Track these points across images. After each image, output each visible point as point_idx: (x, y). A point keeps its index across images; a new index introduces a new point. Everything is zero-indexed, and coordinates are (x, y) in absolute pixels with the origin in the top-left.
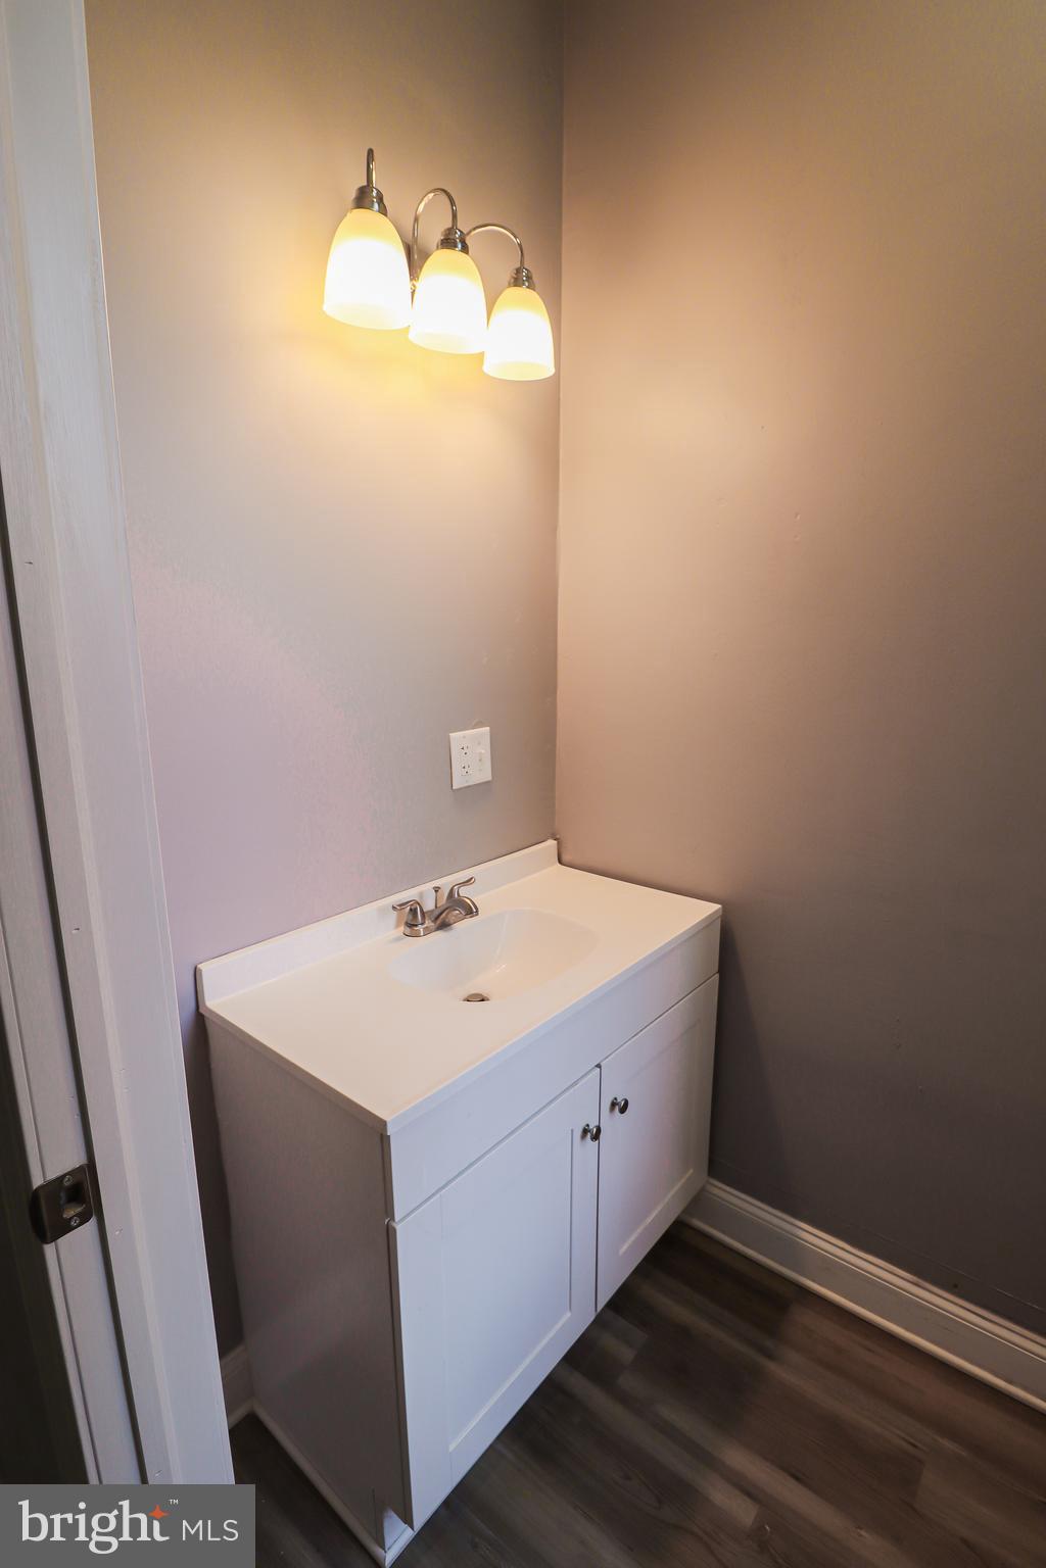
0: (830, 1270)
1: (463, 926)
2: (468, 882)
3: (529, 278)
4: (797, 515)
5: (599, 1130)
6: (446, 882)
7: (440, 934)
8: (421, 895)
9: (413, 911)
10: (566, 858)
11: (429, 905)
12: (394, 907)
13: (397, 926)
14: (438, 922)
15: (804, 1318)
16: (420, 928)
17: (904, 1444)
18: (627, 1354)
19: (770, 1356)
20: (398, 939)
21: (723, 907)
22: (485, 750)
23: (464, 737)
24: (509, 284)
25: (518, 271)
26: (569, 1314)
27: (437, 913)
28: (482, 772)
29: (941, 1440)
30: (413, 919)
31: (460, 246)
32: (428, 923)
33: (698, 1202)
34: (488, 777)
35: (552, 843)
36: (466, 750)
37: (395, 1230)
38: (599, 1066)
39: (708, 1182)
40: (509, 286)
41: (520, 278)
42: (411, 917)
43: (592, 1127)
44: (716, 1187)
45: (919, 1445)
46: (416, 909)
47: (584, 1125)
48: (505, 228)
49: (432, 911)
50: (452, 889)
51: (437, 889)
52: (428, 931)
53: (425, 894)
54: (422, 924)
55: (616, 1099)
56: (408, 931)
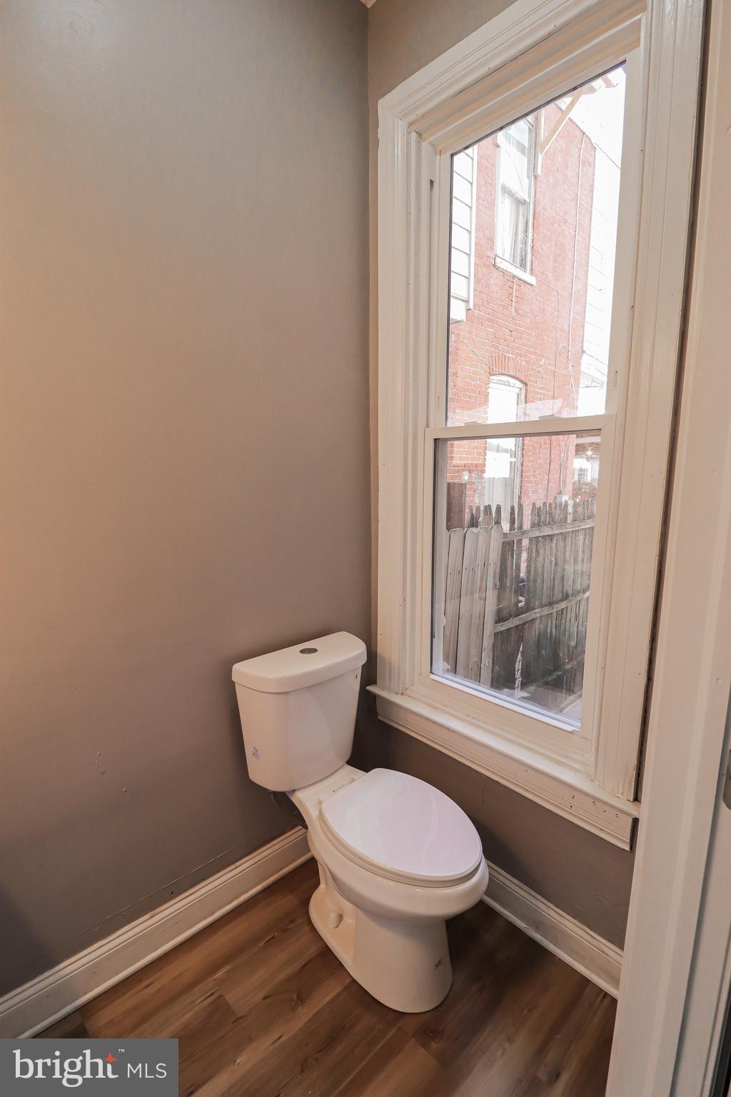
17: (208, 1001)
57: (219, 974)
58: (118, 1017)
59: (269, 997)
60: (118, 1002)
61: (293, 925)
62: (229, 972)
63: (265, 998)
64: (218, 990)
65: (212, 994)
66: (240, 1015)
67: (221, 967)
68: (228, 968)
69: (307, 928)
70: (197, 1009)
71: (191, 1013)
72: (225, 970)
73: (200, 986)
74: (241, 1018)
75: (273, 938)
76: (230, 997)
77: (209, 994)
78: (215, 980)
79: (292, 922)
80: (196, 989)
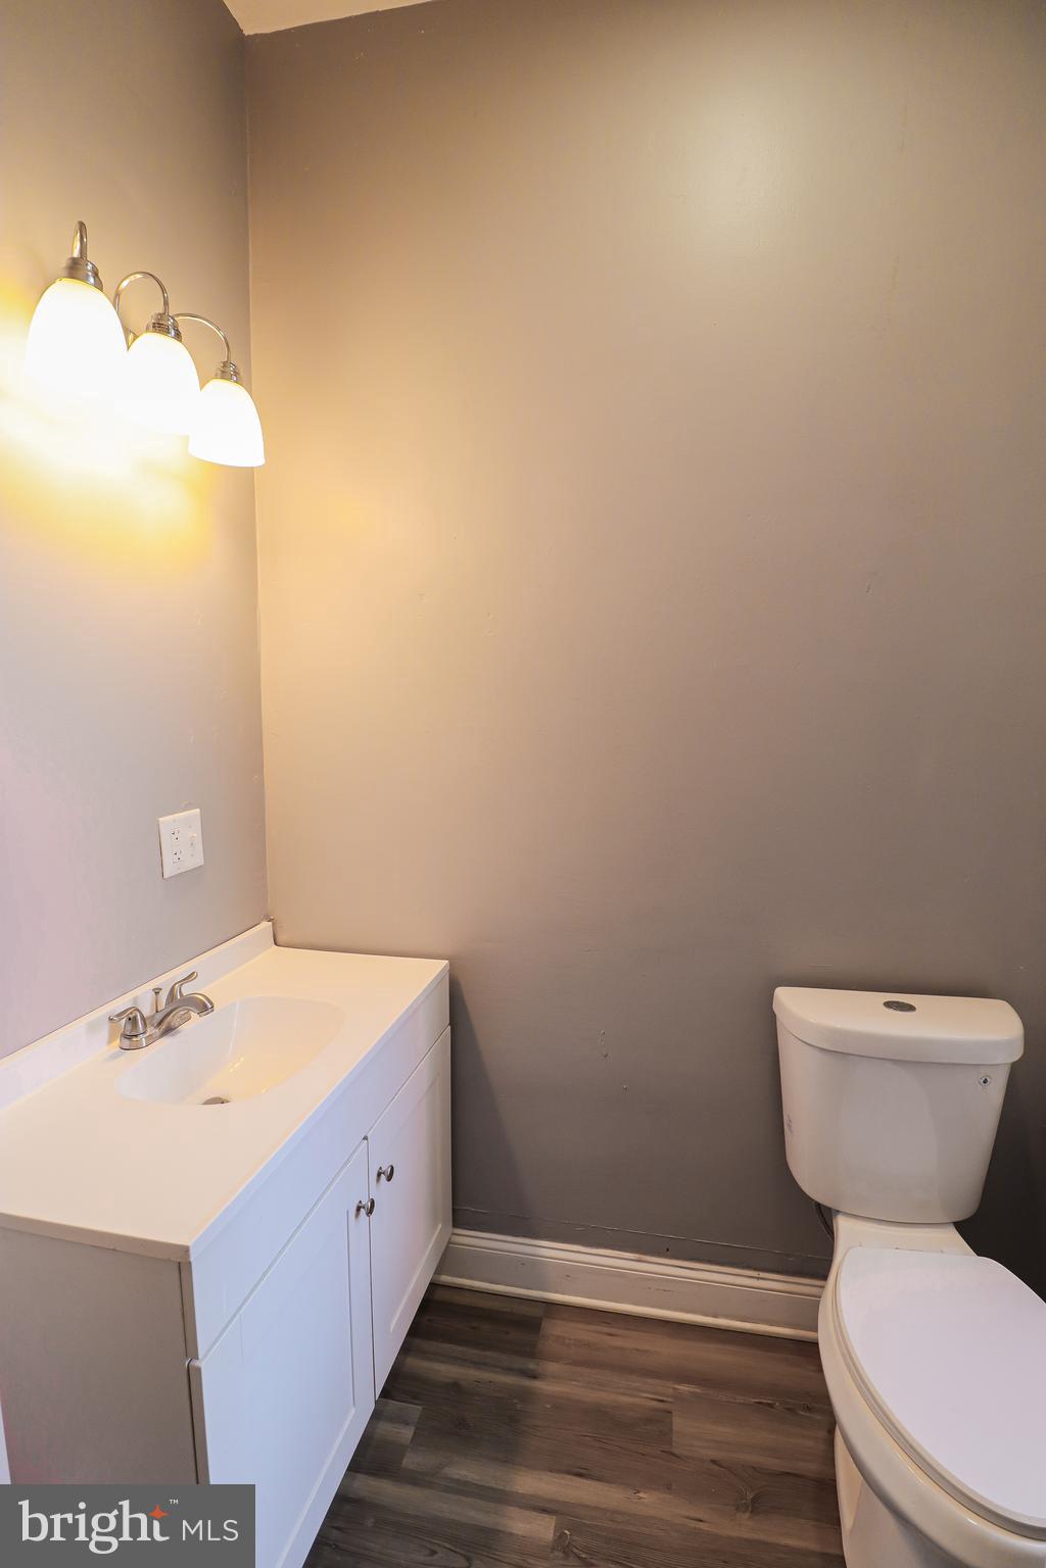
0: (571, 1275)
1: (194, 1025)
2: (190, 977)
3: (236, 373)
4: (489, 614)
5: (373, 1203)
6: (165, 981)
7: (166, 1040)
8: (135, 999)
9: (133, 1021)
10: (281, 938)
11: (147, 1011)
12: (110, 1019)
13: (110, 1041)
14: (163, 1027)
15: (555, 1329)
16: (143, 1039)
17: (655, 1404)
18: (407, 1433)
19: (534, 1377)
20: (114, 1057)
21: (451, 964)
22: (196, 833)
23: (174, 821)
24: (216, 375)
25: (225, 365)
26: (353, 1411)
27: (159, 1017)
28: (194, 858)
29: (679, 1387)
30: (132, 1030)
31: (173, 333)
32: (151, 1030)
33: (447, 1259)
34: (199, 860)
35: (266, 925)
36: (176, 835)
37: (199, 1370)
38: (365, 1138)
39: (453, 1234)
40: (216, 377)
41: (228, 371)
42: (129, 1027)
43: (366, 1202)
44: (459, 1235)
45: (665, 1399)
46: (135, 1017)
47: (357, 1202)
48: (211, 323)
49: (153, 1017)
50: (173, 987)
51: (157, 992)
52: (151, 1040)
53: (143, 998)
54: (144, 1033)
55: (381, 1168)
56: (126, 1044)
57: (684, 1388)
58: (570, 1339)
59: (718, 1465)
60: (581, 1326)
61: (807, 1414)
62: (694, 1394)
63: (714, 1462)
64: (671, 1403)
65: (662, 1401)
66: (675, 1451)
67: (689, 1383)
68: (698, 1390)
69: (823, 1434)
70: (637, 1400)
71: (631, 1400)
72: (692, 1390)
73: (657, 1381)
74: (674, 1455)
75: (771, 1405)
76: (679, 1423)
77: (661, 1398)
78: (675, 1389)
79: (808, 1409)
80: (650, 1381)
